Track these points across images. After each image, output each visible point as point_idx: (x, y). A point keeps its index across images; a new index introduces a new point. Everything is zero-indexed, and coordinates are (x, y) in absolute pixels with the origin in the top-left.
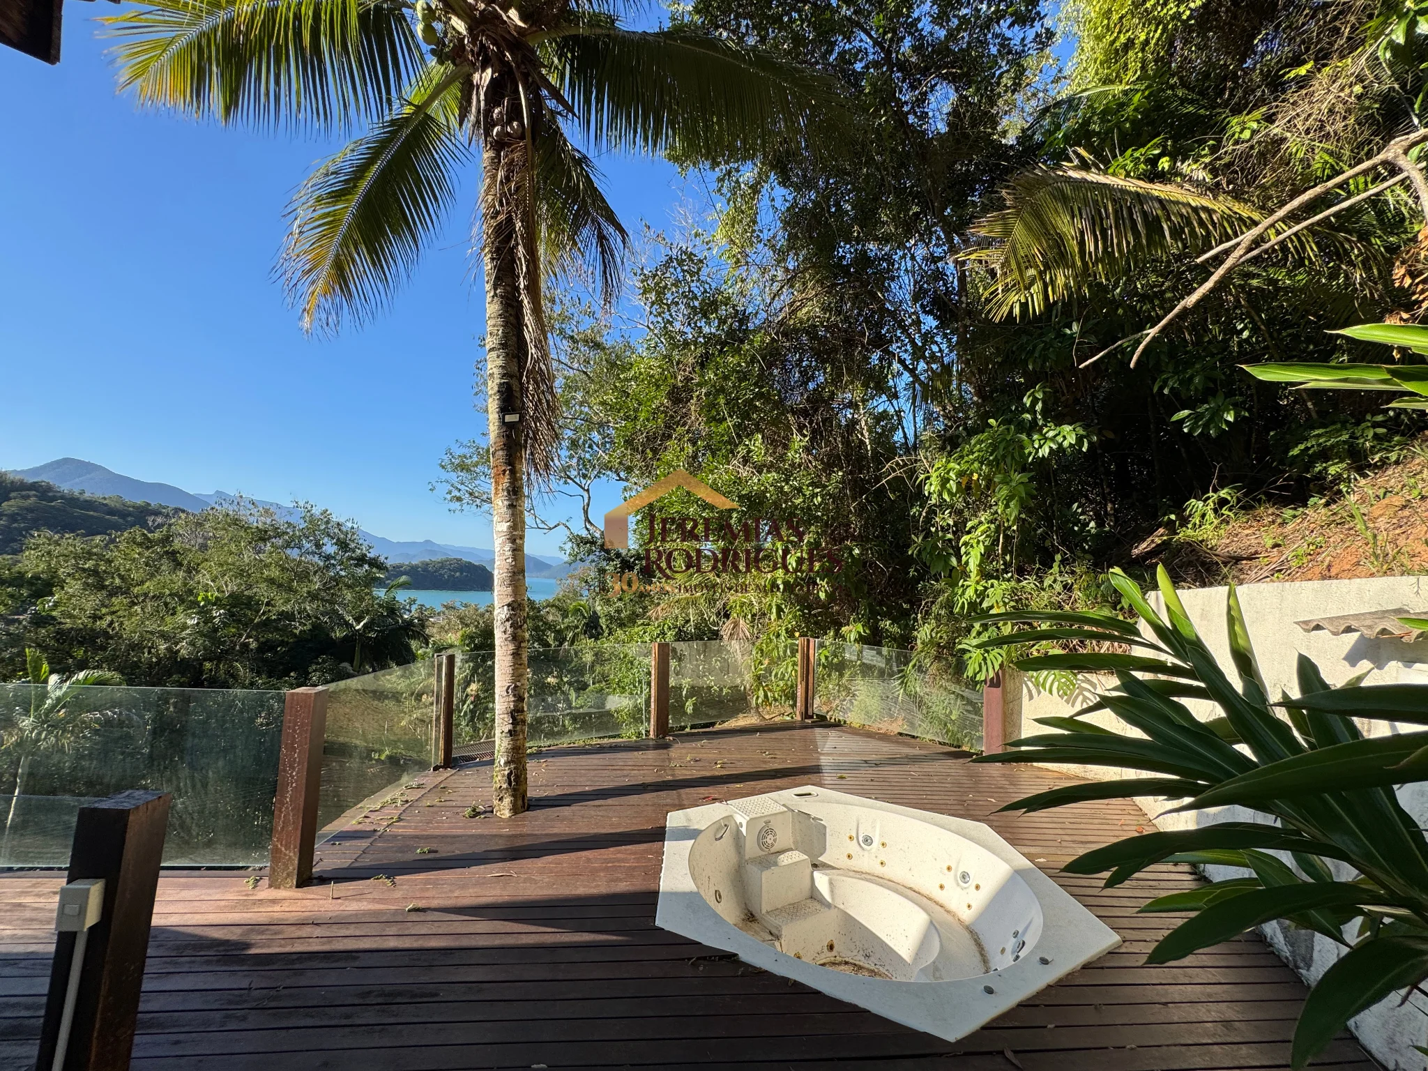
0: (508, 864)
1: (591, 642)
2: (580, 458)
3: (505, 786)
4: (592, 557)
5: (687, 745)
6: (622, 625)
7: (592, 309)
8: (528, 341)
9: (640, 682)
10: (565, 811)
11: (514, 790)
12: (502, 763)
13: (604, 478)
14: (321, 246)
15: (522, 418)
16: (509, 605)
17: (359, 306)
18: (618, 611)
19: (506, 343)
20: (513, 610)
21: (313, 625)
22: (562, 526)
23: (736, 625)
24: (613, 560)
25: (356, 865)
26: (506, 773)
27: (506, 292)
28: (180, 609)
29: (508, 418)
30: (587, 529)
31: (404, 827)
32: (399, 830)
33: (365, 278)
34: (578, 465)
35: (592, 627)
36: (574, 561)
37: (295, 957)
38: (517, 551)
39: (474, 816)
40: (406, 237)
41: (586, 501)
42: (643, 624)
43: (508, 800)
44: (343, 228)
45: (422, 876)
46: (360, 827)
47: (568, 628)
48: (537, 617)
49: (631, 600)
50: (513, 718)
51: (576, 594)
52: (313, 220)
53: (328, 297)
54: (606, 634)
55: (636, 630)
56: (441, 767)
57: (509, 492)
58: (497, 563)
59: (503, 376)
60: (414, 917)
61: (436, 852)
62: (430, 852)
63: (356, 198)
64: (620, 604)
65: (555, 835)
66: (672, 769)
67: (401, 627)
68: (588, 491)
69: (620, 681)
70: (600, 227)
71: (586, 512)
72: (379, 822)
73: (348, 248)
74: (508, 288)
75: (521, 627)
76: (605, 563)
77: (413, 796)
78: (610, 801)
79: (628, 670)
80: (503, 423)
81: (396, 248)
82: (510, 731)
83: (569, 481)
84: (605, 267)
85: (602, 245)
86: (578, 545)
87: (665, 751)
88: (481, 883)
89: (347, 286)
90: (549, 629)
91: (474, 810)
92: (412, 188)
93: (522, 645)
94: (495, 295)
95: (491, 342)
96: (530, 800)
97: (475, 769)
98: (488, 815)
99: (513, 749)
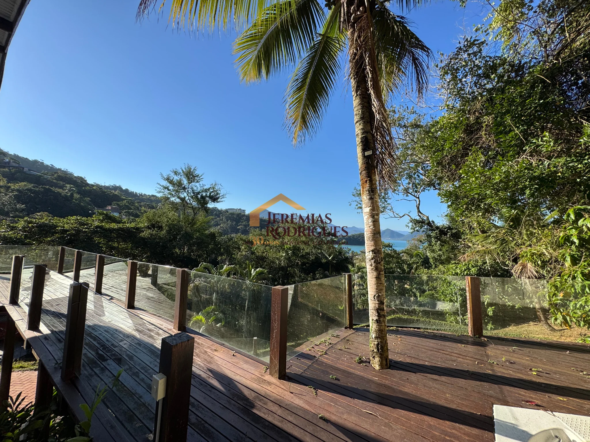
0: (376, 406)
1: (426, 270)
2: (413, 183)
3: (375, 350)
4: (422, 229)
5: (500, 347)
6: (442, 263)
7: (415, 110)
8: (375, 111)
9: (456, 294)
10: (414, 377)
11: (381, 354)
12: (373, 337)
13: (426, 191)
14: (297, 111)
15: (374, 153)
16: (372, 251)
17: (311, 131)
18: (440, 256)
19: (363, 117)
20: (375, 253)
21: (315, 257)
22: (406, 216)
23: (524, 267)
24: (435, 230)
25: (304, 375)
26: (376, 343)
27: (362, 92)
28: (281, 250)
29: (367, 154)
30: (420, 216)
31: (327, 359)
32: (325, 359)
33: (312, 119)
34: (413, 187)
35: (426, 263)
36: (414, 232)
37: (267, 423)
38: (376, 222)
39: (360, 363)
40: (324, 95)
41: (418, 203)
42: (455, 263)
43: (377, 359)
44: (303, 102)
45: (330, 394)
46: (309, 352)
47: (413, 263)
48: (398, 257)
49: (447, 251)
50: (378, 312)
51: (417, 248)
52: (293, 102)
53: (301, 131)
54: (433, 266)
55: (451, 266)
56: (348, 328)
57: (369, 191)
58: (366, 229)
59: (363, 133)
60: (322, 424)
61: (339, 380)
62: (336, 379)
63: (306, 87)
64: (441, 253)
65: (406, 394)
66: (491, 364)
67: (344, 260)
68: (418, 198)
69: (443, 292)
70: (413, 54)
71: (418, 208)
72: (317, 352)
73: (305, 109)
74: (363, 90)
75: (380, 263)
76: (430, 232)
77: (334, 341)
78: (443, 378)
79: (448, 287)
80: (364, 156)
81: (322, 102)
82: (377, 320)
83: (409, 194)
84: (418, 75)
85: (416, 64)
86: (415, 224)
87: (482, 348)
88: (360, 414)
89: (306, 124)
90: (404, 263)
91: (360, 359)
92: (324, 73)
93: (381, 273)
94: (357, 95)
95: (356, 118)
96: (391, 361)
97: (364, 332)
98: (367, 364)
99: (379, 330)
